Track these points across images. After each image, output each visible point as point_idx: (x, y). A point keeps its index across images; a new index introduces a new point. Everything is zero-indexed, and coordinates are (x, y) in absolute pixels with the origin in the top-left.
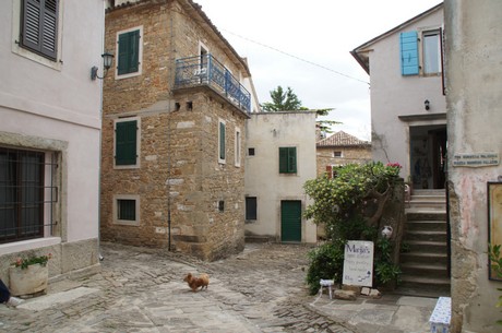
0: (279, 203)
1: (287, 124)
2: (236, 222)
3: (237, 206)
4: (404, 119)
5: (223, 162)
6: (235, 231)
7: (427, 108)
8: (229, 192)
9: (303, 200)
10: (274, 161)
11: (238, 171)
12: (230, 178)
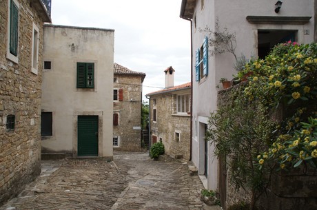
0: (76, 119)
1: (86, 40)
2: (32, 142)
3: (32, 122)
4: (253, 20)
5: (15, 59)
6: (31, 153)
7: (277, 11)
8: (22, 104)
9: (100, 115)
10: (71, 76)
11: (35, 79)
12: (24, 85)
